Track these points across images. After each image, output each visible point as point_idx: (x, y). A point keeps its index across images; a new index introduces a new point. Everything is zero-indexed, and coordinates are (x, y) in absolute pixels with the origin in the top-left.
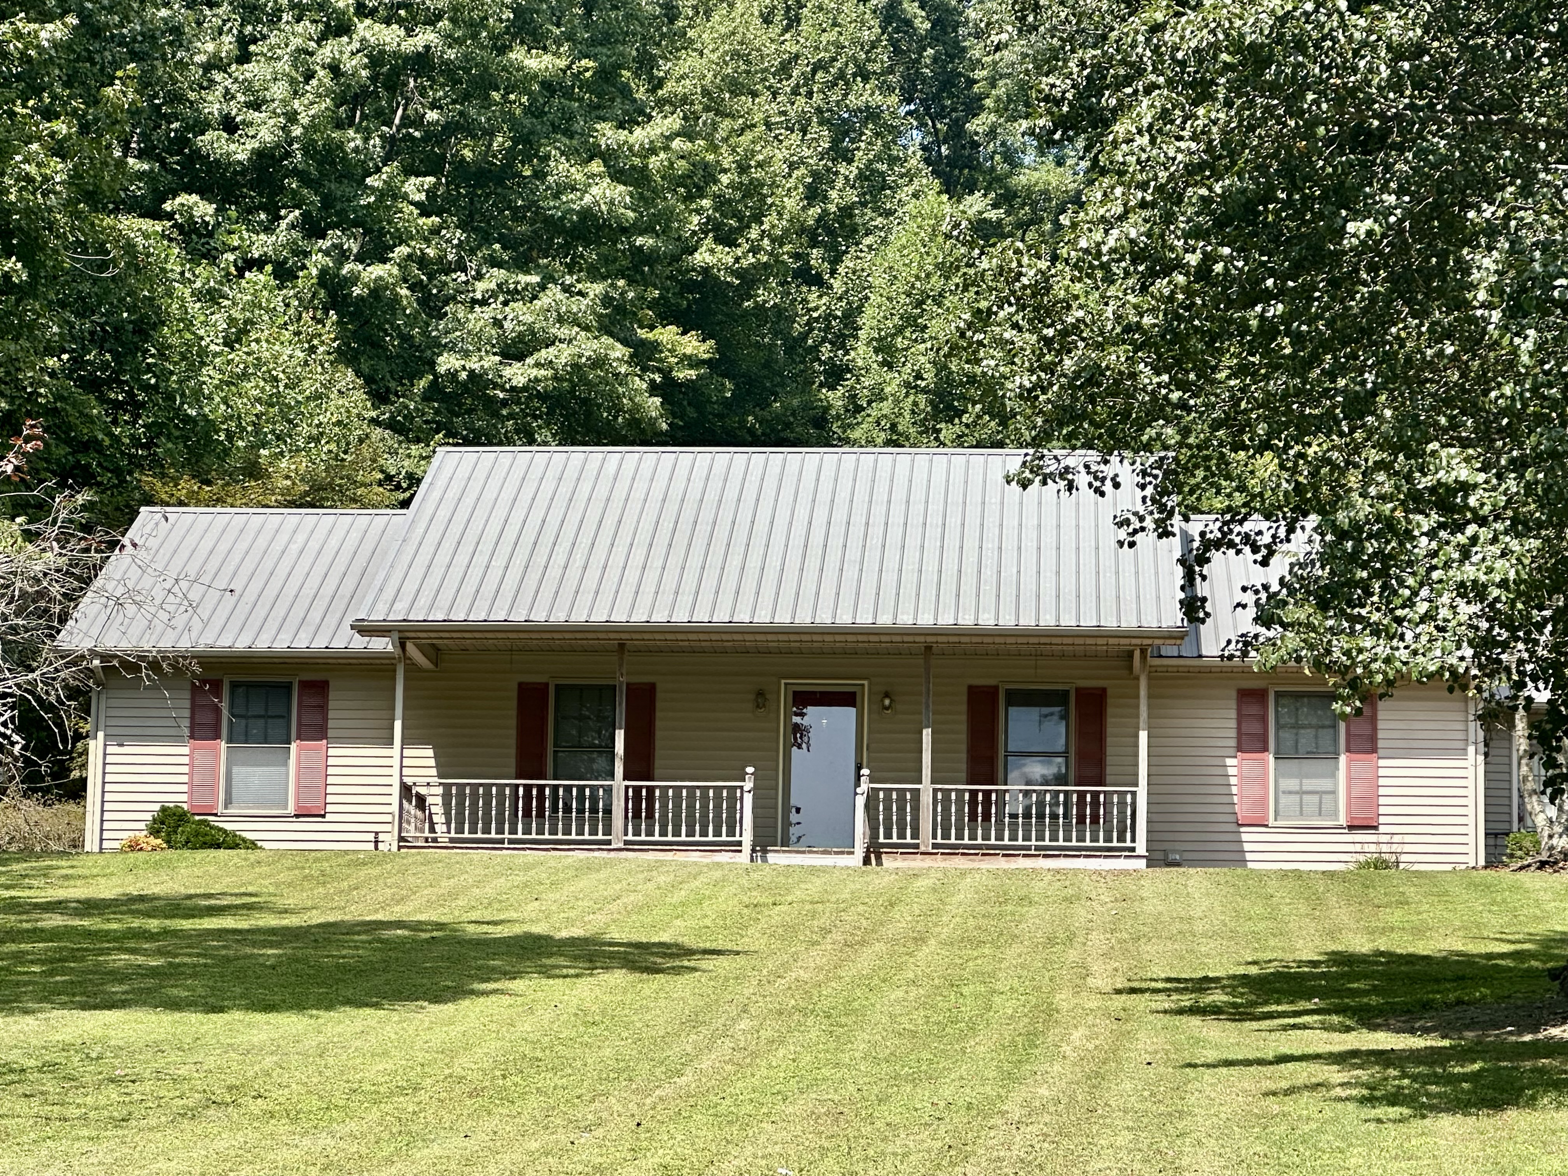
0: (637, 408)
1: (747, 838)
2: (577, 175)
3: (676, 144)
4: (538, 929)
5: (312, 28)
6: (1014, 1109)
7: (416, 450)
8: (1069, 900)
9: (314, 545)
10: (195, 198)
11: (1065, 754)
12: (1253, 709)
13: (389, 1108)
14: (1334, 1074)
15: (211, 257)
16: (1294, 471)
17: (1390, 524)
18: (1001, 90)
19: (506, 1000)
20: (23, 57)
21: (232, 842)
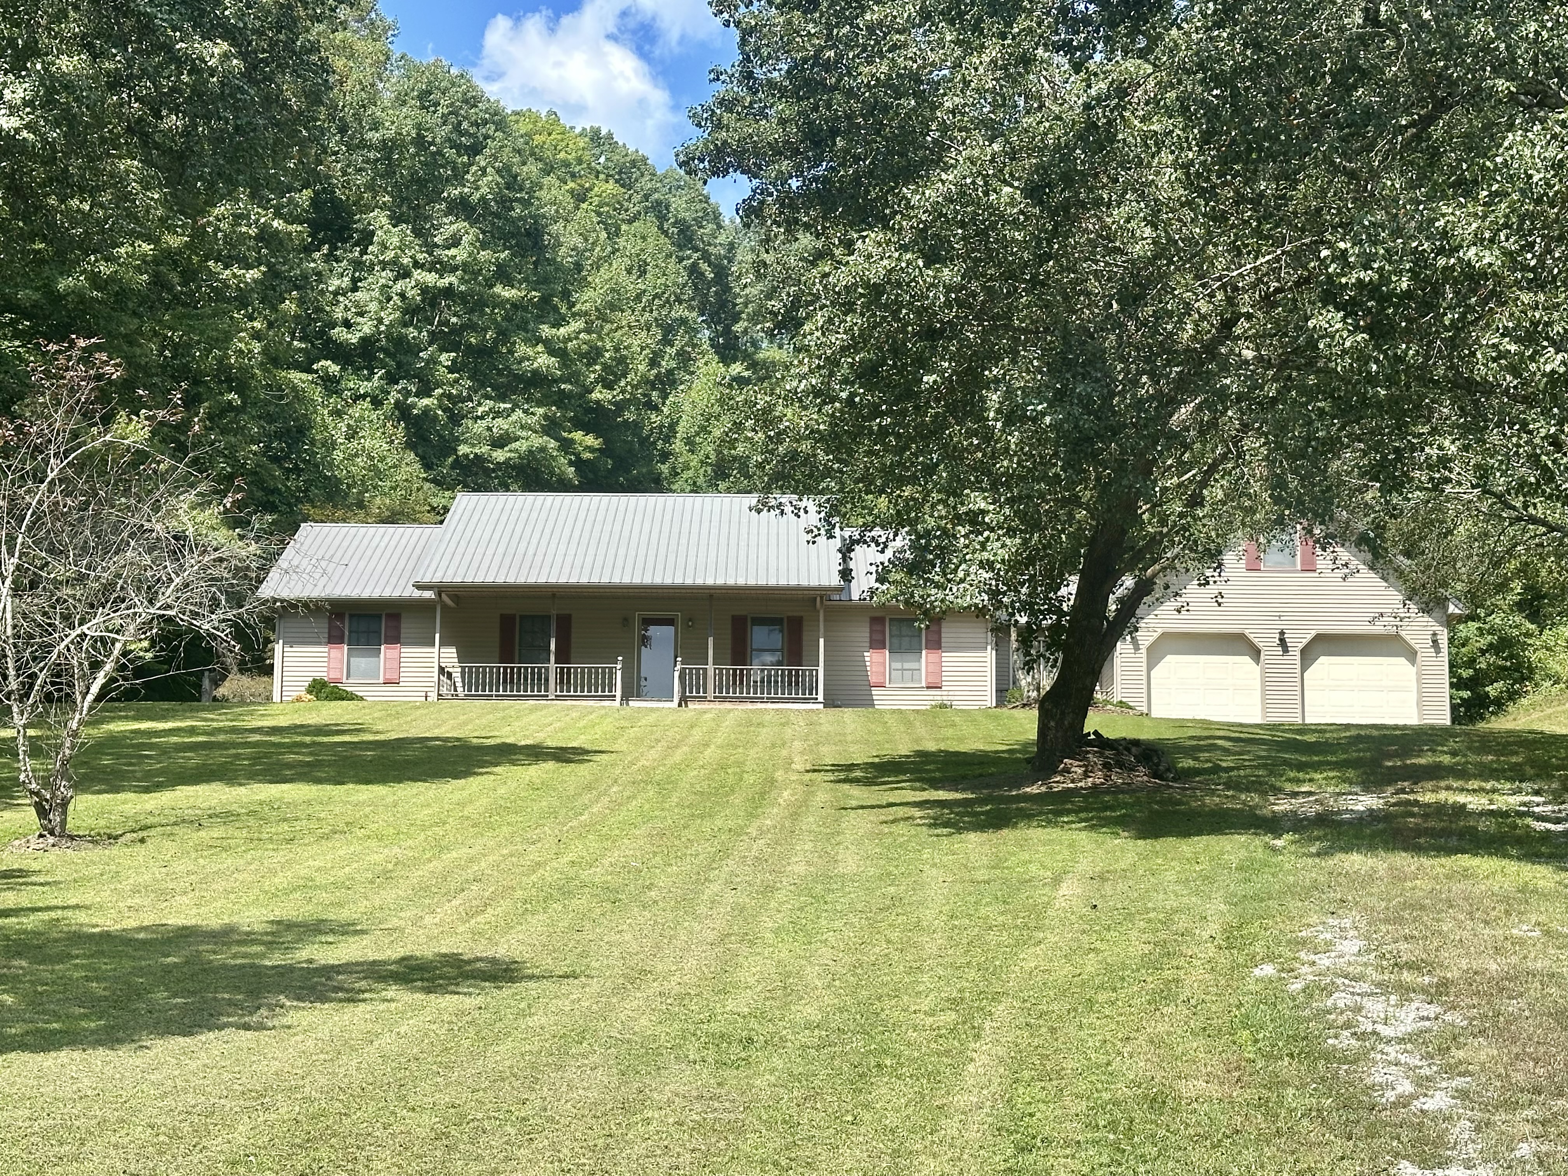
0: (563, 473)
1: (618, 693)
2: (530, 352)
3: (582, 336)
4: (510, 740)
5: (390, 274)
6: (753, 831)
7: (447, 494)
8: (783, 725)
9: (393, 543)
10: (329, 362)
11: (781, 650)
12: (878, 627)
13: (430, 833)
14: (917, 813)
15: (338, 393)
16: (896, 504)
17: (945, 531)
18: (750, 309)
19: (492, 777)
20: (238, 288)
21: (351, 697)
